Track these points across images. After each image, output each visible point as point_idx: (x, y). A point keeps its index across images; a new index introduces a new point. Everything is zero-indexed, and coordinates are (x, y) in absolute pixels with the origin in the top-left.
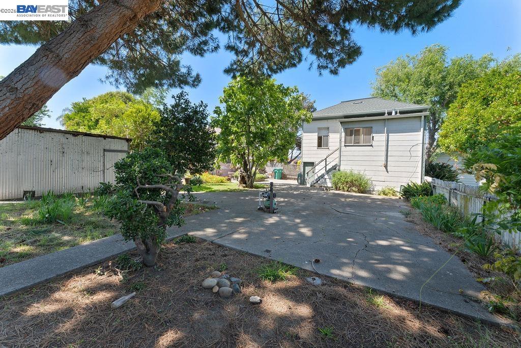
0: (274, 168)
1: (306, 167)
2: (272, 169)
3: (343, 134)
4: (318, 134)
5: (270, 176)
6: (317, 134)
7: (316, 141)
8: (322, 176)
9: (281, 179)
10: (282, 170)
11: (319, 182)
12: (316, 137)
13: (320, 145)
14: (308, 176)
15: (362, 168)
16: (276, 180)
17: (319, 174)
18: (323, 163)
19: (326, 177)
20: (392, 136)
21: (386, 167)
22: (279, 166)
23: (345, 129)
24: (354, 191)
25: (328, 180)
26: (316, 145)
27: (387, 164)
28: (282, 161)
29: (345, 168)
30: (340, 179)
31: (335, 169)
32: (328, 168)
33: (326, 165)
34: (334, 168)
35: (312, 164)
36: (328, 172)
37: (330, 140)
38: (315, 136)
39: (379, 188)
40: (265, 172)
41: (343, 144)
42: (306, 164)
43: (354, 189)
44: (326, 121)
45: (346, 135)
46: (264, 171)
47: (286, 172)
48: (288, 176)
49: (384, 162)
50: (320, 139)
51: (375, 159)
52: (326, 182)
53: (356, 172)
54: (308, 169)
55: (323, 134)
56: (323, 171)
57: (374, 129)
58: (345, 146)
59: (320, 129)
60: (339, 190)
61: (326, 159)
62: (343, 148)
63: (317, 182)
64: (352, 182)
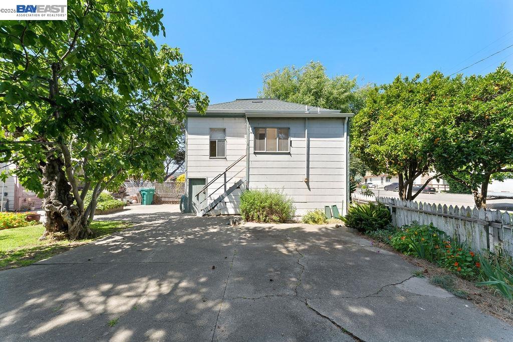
0: (140, 188)
1: (193, 186)
2: (137, 190)
3: (252, 136)
4: (210, 137)
5: (134, 201)
6: (208, 137)
7: (208, 147)
8: (220, 199)
9: (153, 203)
10: (153, 191)
11: (216, 208)
12: (208, 142)
13: (213, 153)
14: (198, 199)
15: (279, 185)
16: (144, 206)
17: (216, 197)
18: (222, 179)
19: (226, 199)
20: (314, 142)
21: (307, 182)
22: (149, 186)
23: (255, 128)
24: (275, 221)
25: (229, 205)
26: (208, 152)
27: (308, 178)
28: (153, 177)
29: (257, 186)
30: (253, 204)
31: (239, 187)
32: (229, 186)
33: (226, 182)
34: (237, 186)
35: (202, 181)
36: (228, 193)
37: (228, 147)
38: (205, 140)
39: (301, 212)
40: (125, 195)
41: (252, 150)
42: (193, 181)
43: (274, 217)
44: (221, 119)
45: (256, 137)
46: (122, 194)
47: (160, 193)
48: (163, 199)
49: (305, 177)
50: (213, 144)
51: (295, 171)
52: (226, 209)
53: (273, 191)
54: (197, 189)
55: (218, 136)
56: (222, 191)
57: (292, 131)
58: (255, 153)
59: (212, 130)
60: (253, 220)
61: (225, 173)
62: (253, 157)
63: (213, 208)
64: (270, 207)
